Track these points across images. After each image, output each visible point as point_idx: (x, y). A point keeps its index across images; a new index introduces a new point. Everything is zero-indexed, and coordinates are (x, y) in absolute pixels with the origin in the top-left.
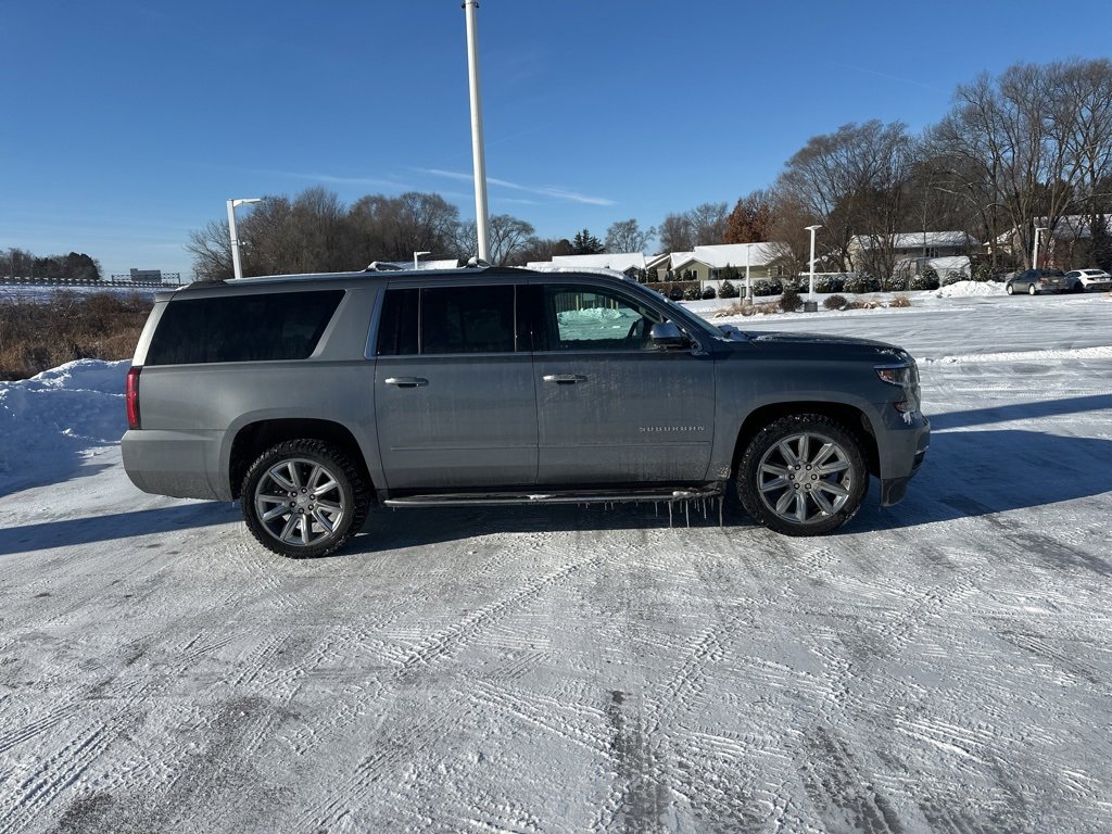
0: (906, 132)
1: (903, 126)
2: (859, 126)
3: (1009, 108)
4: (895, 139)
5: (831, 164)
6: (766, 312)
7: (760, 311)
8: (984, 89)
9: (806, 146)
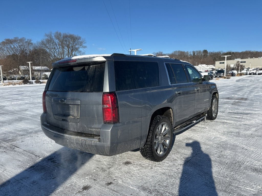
0: (32, 42)
1: (30, 40)
2: (20, 38)
3: (57, 41)
4: (29, 43)
5: (12, 46)
6: (19, 84)
7: (17, 84)
8: (51, 35)
9: (4, 41)
